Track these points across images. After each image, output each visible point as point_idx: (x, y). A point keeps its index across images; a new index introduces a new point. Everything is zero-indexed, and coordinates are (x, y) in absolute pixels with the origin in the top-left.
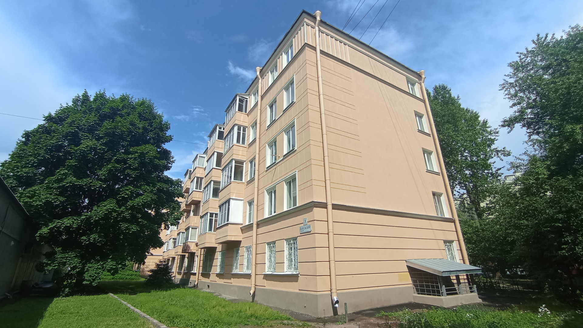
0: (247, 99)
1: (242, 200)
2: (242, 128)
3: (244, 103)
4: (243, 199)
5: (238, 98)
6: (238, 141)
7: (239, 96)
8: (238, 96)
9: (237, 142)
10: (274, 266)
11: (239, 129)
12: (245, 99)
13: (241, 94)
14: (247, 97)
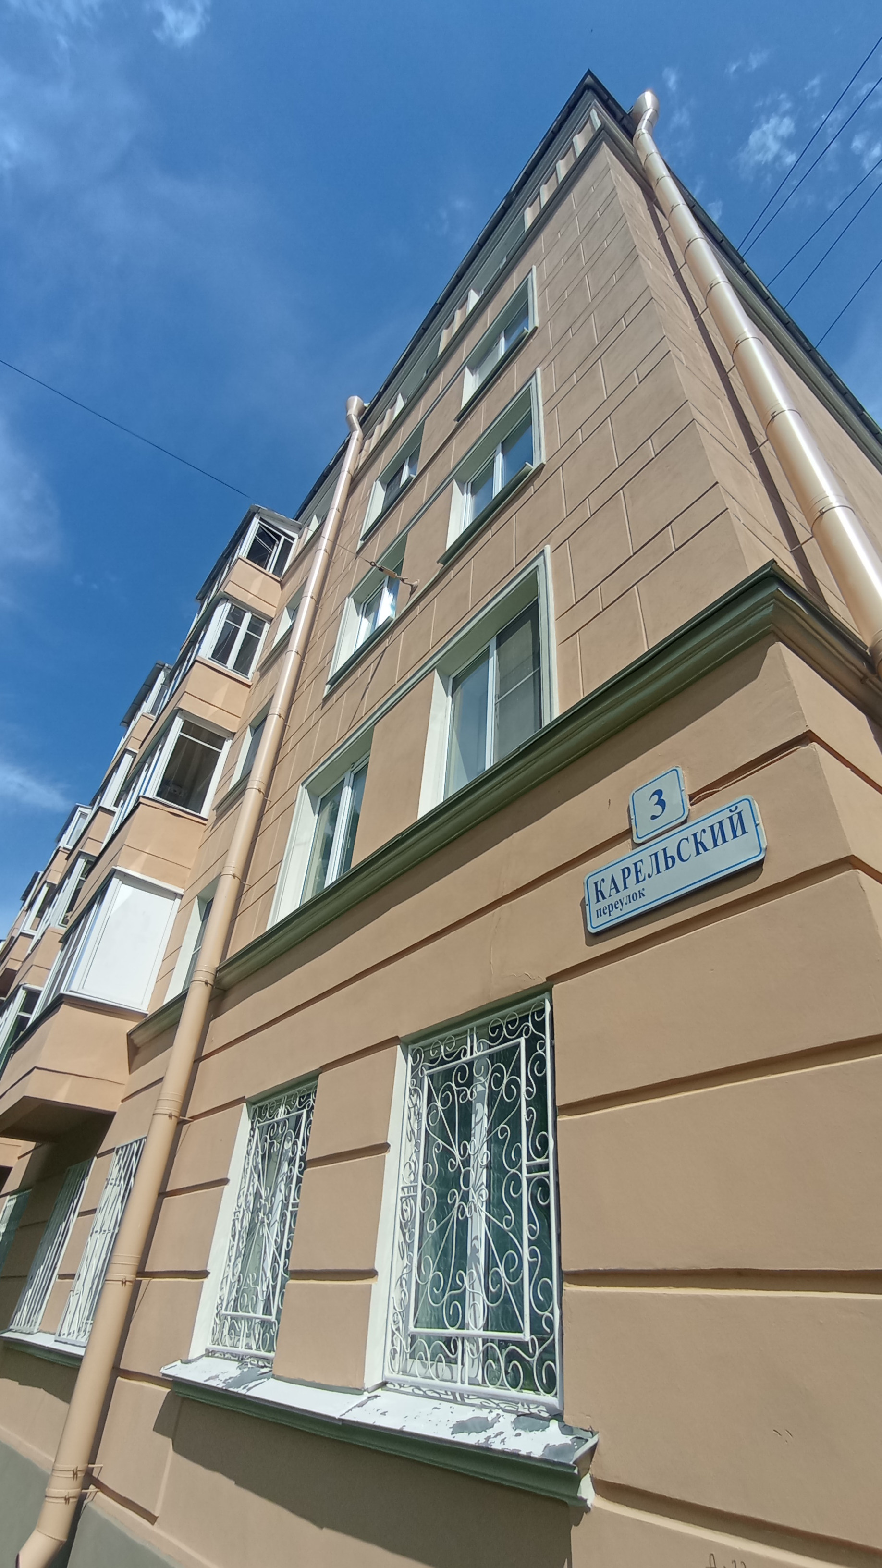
0: (293, 539)
1: (176, 895)
2: (248, 617)
3: (275, 547)
4: (180, 891)
5: (255, 524)
6: (221, 652)
7: (261, 519)
8: (256, 515)
9: (212, 657)
10: (267, 1310)
11: (236, 616)
12: (283, 537)
13: (268, 516)
14: (295, 535)
